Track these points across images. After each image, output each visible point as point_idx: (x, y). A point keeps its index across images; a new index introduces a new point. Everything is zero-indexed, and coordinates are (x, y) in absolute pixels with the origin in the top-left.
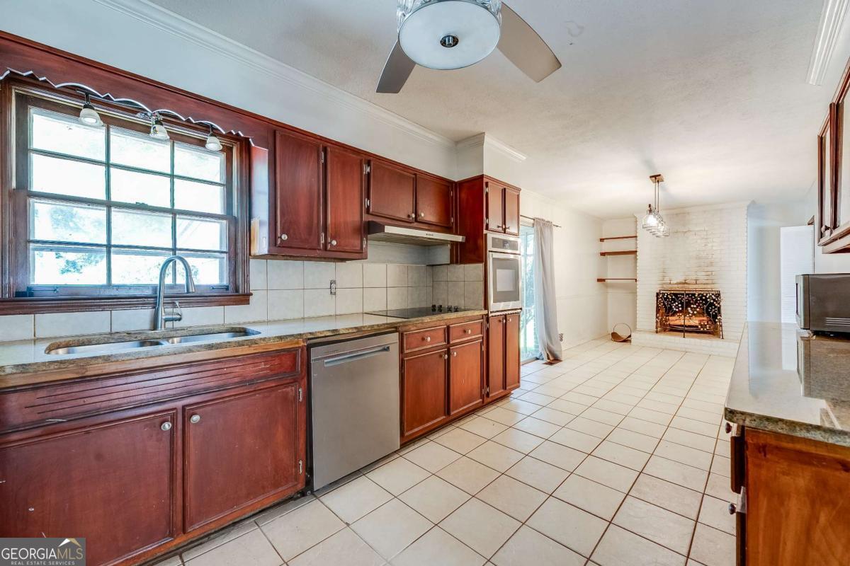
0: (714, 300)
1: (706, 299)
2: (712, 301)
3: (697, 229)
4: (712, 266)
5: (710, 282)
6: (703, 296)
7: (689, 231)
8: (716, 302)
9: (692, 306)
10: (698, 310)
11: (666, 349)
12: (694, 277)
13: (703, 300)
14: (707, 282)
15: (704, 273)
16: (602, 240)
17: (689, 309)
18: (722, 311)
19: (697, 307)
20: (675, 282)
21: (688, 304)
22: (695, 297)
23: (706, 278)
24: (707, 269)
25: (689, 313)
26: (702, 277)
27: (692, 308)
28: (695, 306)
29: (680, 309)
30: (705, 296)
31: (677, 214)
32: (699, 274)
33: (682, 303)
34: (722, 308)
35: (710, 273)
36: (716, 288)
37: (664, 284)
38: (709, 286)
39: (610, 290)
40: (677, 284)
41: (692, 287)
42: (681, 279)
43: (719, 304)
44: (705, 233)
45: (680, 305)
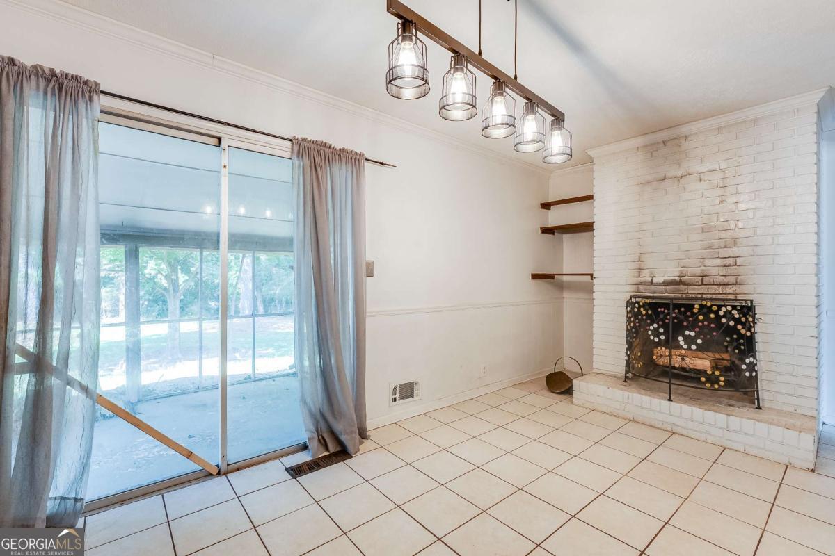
0: (738, 321)
1: (718, 317)
2: (732, 323)
3: (703, 169)
4: (735, 244)
5: (732, 279)
6: (709, 309)
7: (688, 174)
8: (743, 324)
9: (687, 333)
10: (699, 341)
11: (633, 420)
12: (698, 271)
13: (710, 320)
14: (726, 280)
15: (718, 262)
16: (546, 206)
17: (680, 338)
18: (759, 347)
19: (697, 337)
20: (661, 280)
21: (678, 329)
22: (693, 314)
23: (723, 271)
24: (724, 252)
25: (680, 347)
26: (714, 268)
27: (687, 339)
28: (693, 334)
29: (663, 337)
30: (716, 313)
31: (664, 143)
32: (708, 262)
33: (665, 326)
34: (758, 338)
35: (730, 261)
36: (746, 293)
37: (641, 283)
38: (729, 290)
39: (566, 294)
40: (666, 283)
41: (693, 291)
42: (673, 274)
43: (749, 330)
44: (721, 175)
45: (661, 330)
